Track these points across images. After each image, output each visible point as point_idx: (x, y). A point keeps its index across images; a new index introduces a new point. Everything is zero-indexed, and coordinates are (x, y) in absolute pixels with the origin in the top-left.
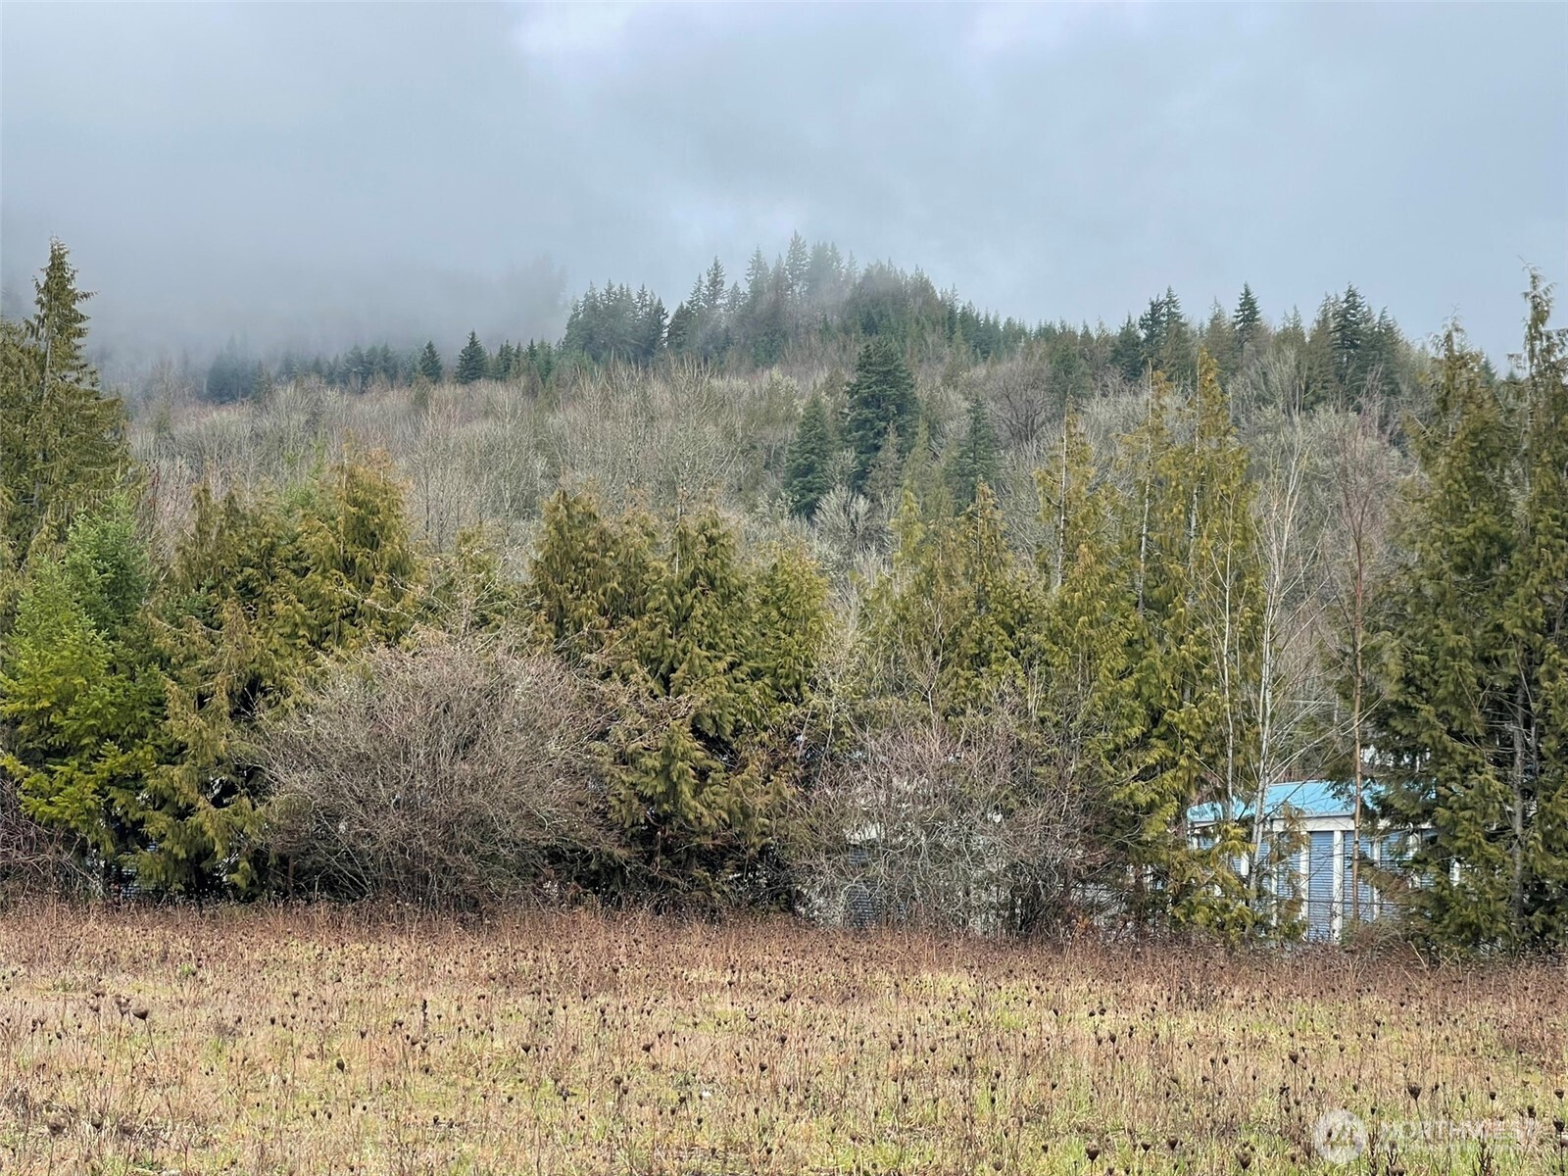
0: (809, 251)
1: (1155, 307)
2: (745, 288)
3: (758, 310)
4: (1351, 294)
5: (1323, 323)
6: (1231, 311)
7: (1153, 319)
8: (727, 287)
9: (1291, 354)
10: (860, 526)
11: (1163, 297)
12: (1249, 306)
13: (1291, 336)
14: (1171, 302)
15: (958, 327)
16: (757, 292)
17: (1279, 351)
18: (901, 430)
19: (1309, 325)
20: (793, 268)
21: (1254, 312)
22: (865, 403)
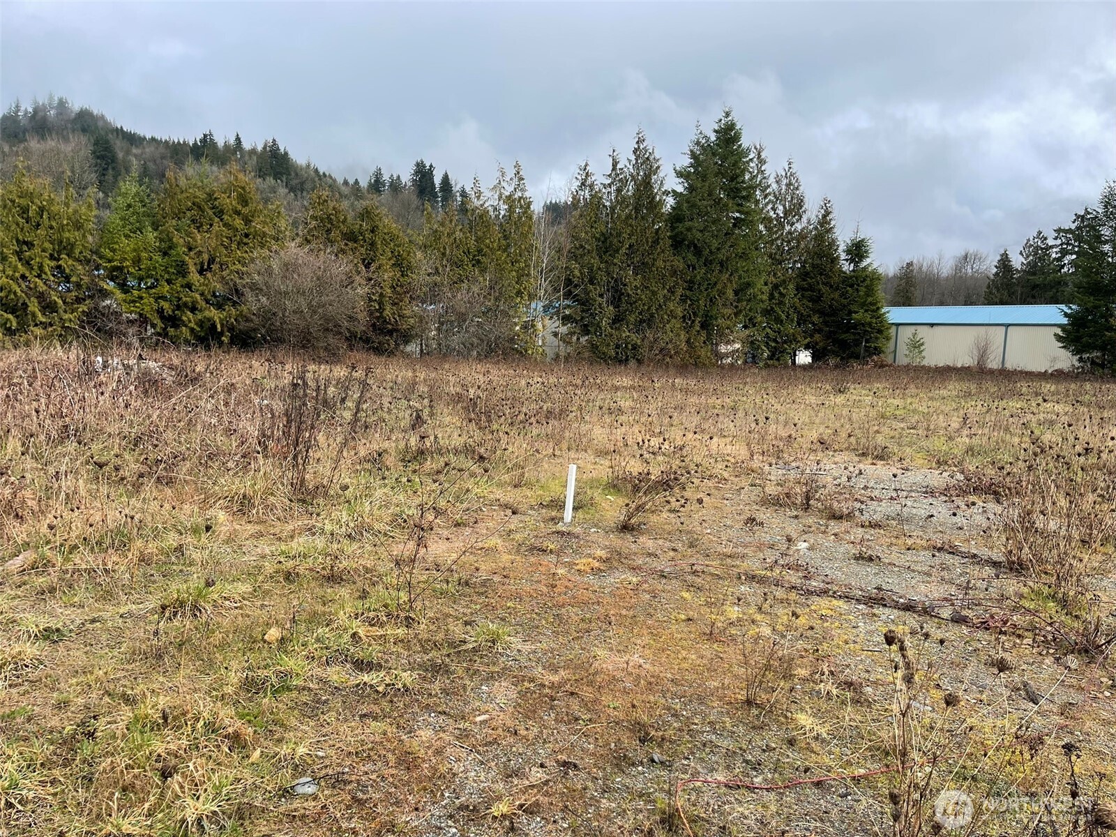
0: (56, 99)
1: (205, 136)
2: (30, 110)
3: (37, 118)
4: (274, 140)
5: (265, 148)
6: (232, 141)
7: (204, 140)
8: (23, 109)
9: (255, 158)
10: (101, 202)
11: (208, 133)
12: (238, 139)
13: (253, 151)
14: (211, 135)
15: (120, 133)
16: (36, 111)
17: (250, 156)
18: (113, 169)
19: (260, 148)
20: (50, 104)
21: (240, 142)
22: (98, 157)
